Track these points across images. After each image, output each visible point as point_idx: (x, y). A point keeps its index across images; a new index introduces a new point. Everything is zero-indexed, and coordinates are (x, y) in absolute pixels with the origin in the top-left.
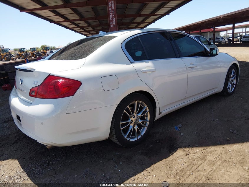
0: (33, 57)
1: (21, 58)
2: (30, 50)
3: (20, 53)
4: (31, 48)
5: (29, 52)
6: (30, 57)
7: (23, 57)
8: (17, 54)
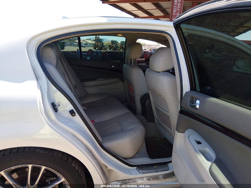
0: (121, 50)
1: (112, 49)
2: (121, 44)
3: (112, 45)
4: (121, 42)
5: (119, 45)
6: (119, 49)
7: (113, 48)
8: (109, 45)
